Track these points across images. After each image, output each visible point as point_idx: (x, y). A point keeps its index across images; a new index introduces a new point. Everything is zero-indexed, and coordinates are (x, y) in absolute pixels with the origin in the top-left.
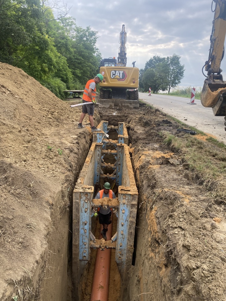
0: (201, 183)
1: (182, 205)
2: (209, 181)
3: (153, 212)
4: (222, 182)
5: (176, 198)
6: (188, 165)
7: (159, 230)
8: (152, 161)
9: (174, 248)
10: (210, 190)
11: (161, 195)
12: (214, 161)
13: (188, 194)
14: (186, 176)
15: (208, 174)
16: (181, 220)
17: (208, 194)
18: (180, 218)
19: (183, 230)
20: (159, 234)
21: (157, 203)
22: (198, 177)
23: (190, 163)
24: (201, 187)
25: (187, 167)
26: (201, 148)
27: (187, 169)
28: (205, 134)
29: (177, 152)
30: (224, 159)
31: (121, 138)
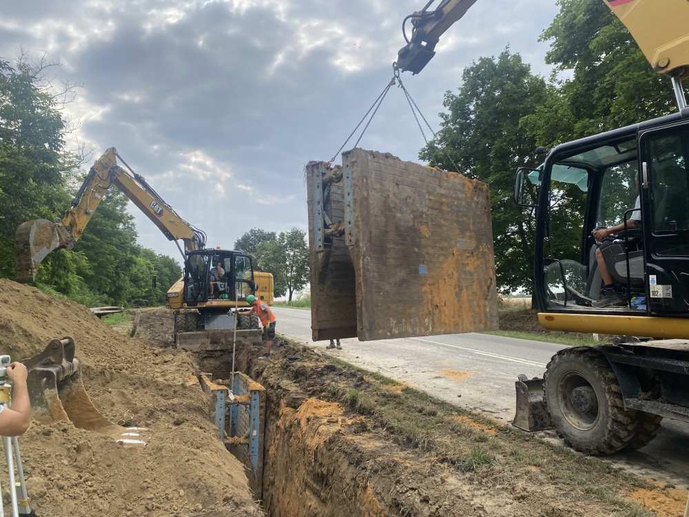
0: (416, 446)
1: (406, 468)
2: (424, 442)
3: (370, 491)
4: (438, 439)
5: (396, 464)
6: (392, 428)
7: (384, 507)
8: (343, 430)
9: (412, 509)
10: (429, 450)
11: (376, 467)
12: (423, 418)
13: (406, 459)
14: (396, 441)
15: (420, 434)
16: (410, 481)
17: (428, 454)
18: (409, 480)
19: (415, 489)
20: (385, 512)
21: (372, 479)
22: (409, 440)
23: (394, 424)
24: (417, 450)
25: (392, 430)
26: (399, 403)
27: (392, 433)
28: (397, 383)
29: (369, 413)
30: (434, 414)
31: (255, 392)
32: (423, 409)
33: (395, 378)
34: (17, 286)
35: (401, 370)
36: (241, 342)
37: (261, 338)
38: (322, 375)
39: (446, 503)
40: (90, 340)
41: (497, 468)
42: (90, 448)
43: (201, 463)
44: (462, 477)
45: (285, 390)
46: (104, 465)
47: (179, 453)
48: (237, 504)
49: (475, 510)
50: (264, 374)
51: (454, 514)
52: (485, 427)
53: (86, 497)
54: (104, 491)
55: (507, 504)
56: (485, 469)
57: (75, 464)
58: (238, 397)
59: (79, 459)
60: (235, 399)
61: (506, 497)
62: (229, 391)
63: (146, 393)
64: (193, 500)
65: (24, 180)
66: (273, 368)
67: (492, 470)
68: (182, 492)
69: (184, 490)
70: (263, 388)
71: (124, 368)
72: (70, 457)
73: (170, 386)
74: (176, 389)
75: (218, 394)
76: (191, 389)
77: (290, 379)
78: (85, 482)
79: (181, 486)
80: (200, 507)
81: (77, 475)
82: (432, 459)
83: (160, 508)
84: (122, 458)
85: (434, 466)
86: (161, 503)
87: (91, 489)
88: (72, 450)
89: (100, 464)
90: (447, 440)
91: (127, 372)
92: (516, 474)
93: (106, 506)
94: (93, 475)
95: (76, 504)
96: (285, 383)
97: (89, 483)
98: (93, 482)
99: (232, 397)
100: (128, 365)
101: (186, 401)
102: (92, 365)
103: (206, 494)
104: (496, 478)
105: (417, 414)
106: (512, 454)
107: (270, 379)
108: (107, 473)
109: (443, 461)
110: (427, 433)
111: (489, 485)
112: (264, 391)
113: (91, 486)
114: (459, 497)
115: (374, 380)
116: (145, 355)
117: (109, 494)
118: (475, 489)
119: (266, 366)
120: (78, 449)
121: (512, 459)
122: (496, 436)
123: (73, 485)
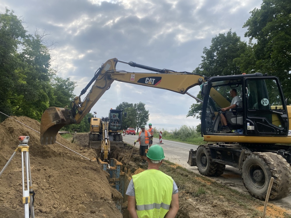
4: (187, 185)
28: (175, 165)
30: (187, 176)
31: (119, 165)
32: (183, 174)
33: (175, 163)
34: (30, 119)
35: (178, 160)
36: (115, 146)
37: (123, 145)
39: (185, 206)
41: (208, 195)
42: (53, 176)
43: (93, 185)
44: (194, 199)
45: (130, 165)
46: (58, 183)
47: (85, 181)
48: (105, 200)
49: (195, 209)
50: (123, 159)
51: (187, 210)
52: (206, 182)
53: (51, 193)
54: (58, 192)
55: (209, 208)
56: (202, 196)
57: (48, 182)
58: (112, 167)
59: (50, 180)
60: (111, 168)
61: (209, 206)
62: (109, 164)
63: (76, 162)
64: (89, 198)
65: (35, 79)
66: (126, 157)
67: (206, 196)
68: (86, 195)
69: (87, 194)
70: (122, 164)
71: (68, 153)
72: (46, 179)
73: (85, 161)
74: (87, 162)
75: (104, 166)
76: (93, 162)
77: (133, 161)
78: (51, 188)
79: (86, 193)
80: (92, 200)
81: (48, 185)
82: (183, 192)
83: (77, 199)
84: (65, 181)
85: (184, 194)
86: (78, 198)
87: (53, 191)
88: (47, 177)
89: (57, 182)
90: (190, 185)
91: (69, 155)
92: (214, 198)
93: (58, 197)
94: (54, 186)
95: (48, 195)
96: (130, 163)
97: (53, 189)
98: (54, 188)
99: (109, 167)
100: (70, 152)
101: (90, 166)
102: (56, 151)
103: (94, 196)
104: (206, 199)
105: (180, 176)
106: (214, 191)
107: (125, 161)
108: (59, 186)
109: (187, 193)
110: (183, 183)
111: (203, 202)
112: (122, 165)
113: (53, 190)
114: (190, 204)
115: (166, 163)
116: (77, 149)
117: (60, 193)
118: (198, 203)
119: (124, 156)
120: (49, 177)
121: (214, 193)
122: (210, 185)
123: (47, 189)
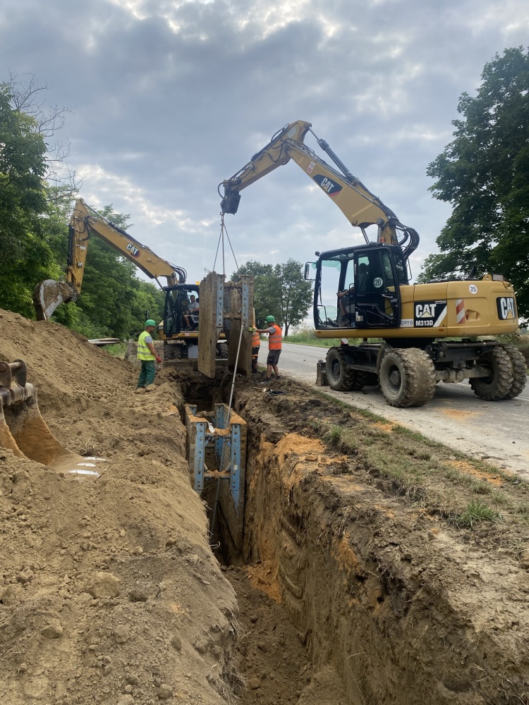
0: (403, 493)
1: (388, 519)
2: (413, 489)
3: (345, 540)
4: (429, 488)
5: (376, 513)
6: (377, 471)
7: (360, 561)
8: (321, 470)
9: (391, 567)
10: (417, 499)
11: (353, 515)
12: (413, 462)
13: (390, 508)
14: (380, 486)
15: (409, 478)
16: (391, 535)
17: (415, 504)
18: (389, 533)
19: (397, 545)
20: (361, 566)
21: (348, 528)
22: (395, 486)
23: (380, 466)
24: (404, 498)
25: (376, 474)
26: (388, 444)
27: (376, 477)
28: (388, 422)
29: (353, 453)
30: (427, 458)
31: (236, 425)
32: (415, 451)
33: (386, 416)
38: (306, 409)
39: (431, 566)
40: (71, 367)
41: (500, 527)
42: (27, 478)
43: (146, 501)
44: (456, 534)
45: (265, 424)
46: (41, 498)
47: (123, 489)
48: (180, 551)
49: (468, 577)
50: (247, 406)
51: (440, 580)
52: (487, 476)
53: (17, 532)
54: (39, 526)
55: (511, 572)
56: (484, 527)
57: (10, 495)
58: (218, 430)
59: (15, 489)
60: (216, 432)
61: (509, 564)
62: (210, 424)
63: (114, 422)
64: (135, 542)
65: (10, 208)
66: (256, 401)
67: (494, 529)
68: (123, 532)
69: (126, 530)
70: (245, 422)
71: (102, 396)
72: (5, 487)
73: (145, 415)
74: (151, 418)
75: (198, 427)
76: (167, 419)
77: (273, 413)
78: (18, 515)
79: (123, 526)
80: (141, 550)
81: (10, 508)
82: (421, 510)
83: (96, 548)
84: (62, 491)
85: (422, 518)
86: (99, 543)
87: (24, 523)
88: (8, 480)
89: (38, 496)
90: (440, 488)
91: (105, 400)
92: (525, 537)
93: (38, 543)
94: (29, 508)
95: (4, 539)
96: (267, 417)
97: (23, 517)
98: (28, 515)
99: (212, 429)
100: (109, 393)
101: (155, 432)
102: (70, 392)
103: (148, 536)
104: (497, 539)
105: (407, 456)
106: (521, 511)
107: (251, 412)
108: (44, 507)
109: (433, 513)
110: (417, 480)
111: (489, 547)
112: (245, 425)
113: (25, 520)
114: (448, 559)
115: (362, 417)
116: (129, 385)
117: (44, 529)
118: (470, 550)
119: (249, 398)
120: (14, 480)
121: (520, 516)
122: (502, 487)
123: (4, 519)
